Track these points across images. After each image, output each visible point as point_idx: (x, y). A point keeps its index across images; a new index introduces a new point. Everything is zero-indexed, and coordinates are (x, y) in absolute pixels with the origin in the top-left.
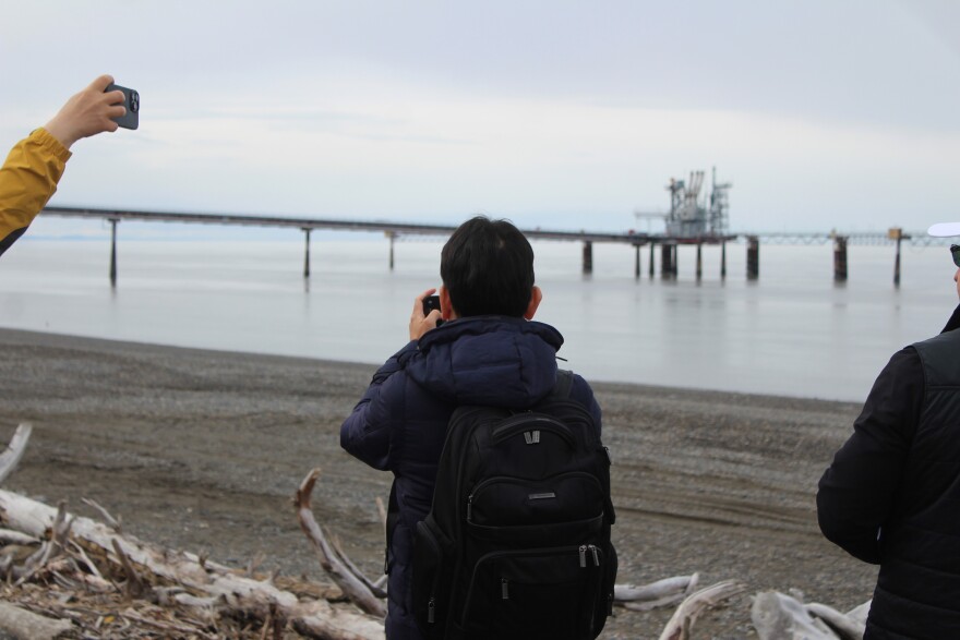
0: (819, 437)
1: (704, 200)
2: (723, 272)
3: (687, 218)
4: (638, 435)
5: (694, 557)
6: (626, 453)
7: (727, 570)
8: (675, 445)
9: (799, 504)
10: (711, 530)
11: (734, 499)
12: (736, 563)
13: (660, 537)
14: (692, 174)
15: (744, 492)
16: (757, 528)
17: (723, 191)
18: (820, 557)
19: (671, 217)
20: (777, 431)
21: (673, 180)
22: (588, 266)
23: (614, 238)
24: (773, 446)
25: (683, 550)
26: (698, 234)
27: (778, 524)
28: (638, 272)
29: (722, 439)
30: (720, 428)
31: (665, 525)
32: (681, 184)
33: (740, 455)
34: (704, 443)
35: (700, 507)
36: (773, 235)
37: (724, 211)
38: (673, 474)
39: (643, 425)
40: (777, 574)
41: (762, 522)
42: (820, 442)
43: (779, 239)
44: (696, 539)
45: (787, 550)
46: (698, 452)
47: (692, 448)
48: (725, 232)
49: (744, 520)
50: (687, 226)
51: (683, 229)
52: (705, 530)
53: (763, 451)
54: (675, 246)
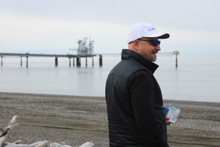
0: (103, 106)
1: (87, 45)
2: (93, 65)
3: (83, 50)
4: (55, 107)
5: (59, 138)
6: (50, 112)
7: (67, 141)
8: (64, 110)
9: (92, 123)
10: (66, 131)
11: (76, 123)
12: (70, 139)
13: (52, 134)
14: (84, 38)
15: (78, 121)
16: (79, 130)
17: (92, 43)
18: (93, 136)
19: (79, 50)
20: (92, 105)
21: (79, 40)
22: (56, 64)
23: (63, 56)
24: (90, 109)
25: (57, 136)
26: (86, 55)
27: (85, 129)
28: (70, 65)
29: (77, 108)
30: (77, 105)
31: (54, 130)
32: (81, 41)
33: (81, 112)
34: (72, 109)
35: (65, 125)
36: (106, 54)
37: (93, 48)
38: (61, 117)
39: (57, 105)
40: (80, 141)
41: (80, 128)
42: (102, 107)
43: (107, 55)
44: (62, 133)
45: (84, 135)
46: (70, 111)
47: (68, 110)
48: (93, 54)
49: (76, 128)
50: (83, 52)
51: (82, 53)
52: (65, 131)
53: (87, 110)
54: (80, 58)
